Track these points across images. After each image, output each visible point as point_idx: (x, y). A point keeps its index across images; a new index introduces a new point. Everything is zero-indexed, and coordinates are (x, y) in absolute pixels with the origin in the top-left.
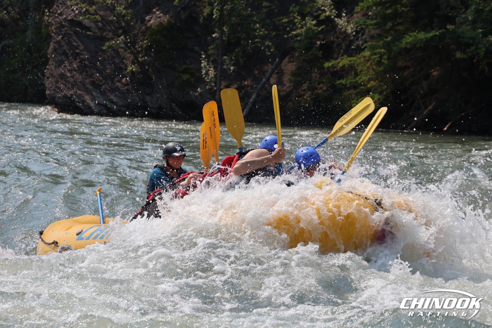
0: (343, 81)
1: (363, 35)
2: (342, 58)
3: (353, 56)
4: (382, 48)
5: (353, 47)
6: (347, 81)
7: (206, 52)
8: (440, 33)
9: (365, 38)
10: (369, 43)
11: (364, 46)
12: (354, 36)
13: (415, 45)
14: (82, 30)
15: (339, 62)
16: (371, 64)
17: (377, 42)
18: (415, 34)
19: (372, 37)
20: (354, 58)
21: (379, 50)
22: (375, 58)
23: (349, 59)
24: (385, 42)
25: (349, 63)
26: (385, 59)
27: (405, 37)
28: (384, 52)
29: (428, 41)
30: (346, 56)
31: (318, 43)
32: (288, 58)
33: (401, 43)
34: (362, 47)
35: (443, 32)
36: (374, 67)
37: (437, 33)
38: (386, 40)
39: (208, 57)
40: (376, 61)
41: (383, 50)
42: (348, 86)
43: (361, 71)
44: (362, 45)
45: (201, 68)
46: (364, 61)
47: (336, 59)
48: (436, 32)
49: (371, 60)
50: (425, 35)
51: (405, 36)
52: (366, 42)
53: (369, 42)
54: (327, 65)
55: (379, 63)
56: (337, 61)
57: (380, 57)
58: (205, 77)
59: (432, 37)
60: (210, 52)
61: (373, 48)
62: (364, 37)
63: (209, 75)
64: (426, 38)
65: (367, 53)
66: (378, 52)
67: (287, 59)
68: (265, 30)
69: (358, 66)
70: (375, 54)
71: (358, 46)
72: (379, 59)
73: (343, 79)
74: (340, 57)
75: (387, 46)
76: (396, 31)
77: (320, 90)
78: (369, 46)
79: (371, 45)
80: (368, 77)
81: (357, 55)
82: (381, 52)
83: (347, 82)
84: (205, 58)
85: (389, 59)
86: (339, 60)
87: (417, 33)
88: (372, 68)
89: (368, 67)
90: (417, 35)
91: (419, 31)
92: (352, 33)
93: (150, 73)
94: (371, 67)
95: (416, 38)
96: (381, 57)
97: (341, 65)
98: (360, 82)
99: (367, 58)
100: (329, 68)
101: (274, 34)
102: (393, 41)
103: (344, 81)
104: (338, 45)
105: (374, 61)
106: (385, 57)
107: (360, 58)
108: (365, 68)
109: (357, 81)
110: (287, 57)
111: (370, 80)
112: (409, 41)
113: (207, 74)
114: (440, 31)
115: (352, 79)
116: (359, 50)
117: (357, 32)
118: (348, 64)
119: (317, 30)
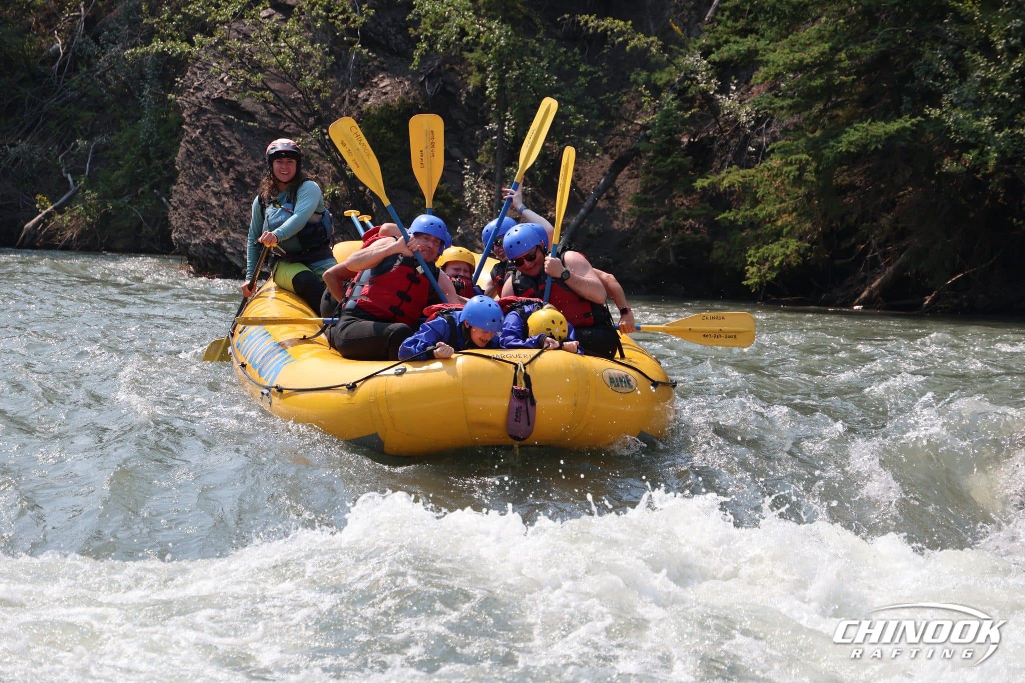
0: (729, 215)
1: (769, 125)
2: (730, 169)
3: (750, 167)
4: (803, 152)
5: (751, 149)
6: (737, 214)
7: (472, 158)
8: (912, 124)
9: (774, 132)
10: (780, 143)
11: (771, 147)
12: (752, 128)
13: (865, 146)
14: (239, 119)
15: (723, 179)
16: (782, 183)
17: (795, 140)
18: (865, 125)
19: (785, 131)
20: (752, 171)
21: (797, 156)
22: (790, 172)
23: (742, 172)
24: (809, 139)
25: (741, 180)
26: (810, 172)
27: (846, 133)
28: (807, 160)
29: (891, 138)
30: (735, 167)
31: (685, 140)
32: (629, 170)
33: (841, 142)
34: (767, 150)
35: (919, 121)
36: (788, 188)
37: (908, 124)
38: (811, 136)
39: (477, 168)
40: (791, 177)
41: (804, 156)
42: (740, 223)
43: (763, 196)
44: (767, 146)
45: (463, 189)
46: (769, 176)
47: (718, 172)
48: (906, 121)
49: (781, 174)
50: (883, 127)
51: (847, 129)
52: (775, 139)
53: (780, 140)
54: (700, 183)
55: (798, 180)
56: (719, 177)
57: (798, 169)
58: (470, 207)
59: (897, 131)
60: (479, 160)
61: (786, 152)
62: (770, 131)
63: (478, 201)
64: (886, 133)
65: (775, 162)
66: (796, 160)
67: (626, 171)
68: (585, 117)
69: (758, 186)
70: (791, 164)
71: (759, 147)
72: (798, 173)
73: (730, 211)
74: (725, 170)
75: (815, 148)
76: (832, 118)
77: (687, 229)
78: (779, 148)
79: (783, 146)
80: (778, 206)
81: (757, 166)
82: (801, 161)
83: (738, 217)
84: (471, 170)
85: (817, 171)
86: (723, 174)
87: (870, 124)
88: (785, 190)
89: (776, 189)
90: (869, 128)
91: (873, 120)
92: (749, 122)
93: (366, 198)
94: (782, 187)
95: (867, 135)
96: (802, 169)
97: (725, 183)
98: (761, 216)
99: (775, 172)
100: (703, 188)
101: (602, 123)
102: (825, 139)
103: (732, 213)
104: (721, 146)
105: (788, 177)
106: (809, 168)
107: (762, 171)
108: (772, 190)
109: (756, 214)
110: (626, 168)
111: (780, 212)
112: (853, 139)
113: (474, 199)
114: (913, 120)
115: (746, 210)
116: (762, 154)
117: (759, 121)
118: (739, 182)
119: (682, 116)
